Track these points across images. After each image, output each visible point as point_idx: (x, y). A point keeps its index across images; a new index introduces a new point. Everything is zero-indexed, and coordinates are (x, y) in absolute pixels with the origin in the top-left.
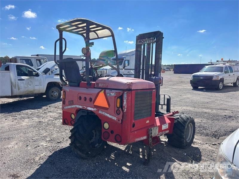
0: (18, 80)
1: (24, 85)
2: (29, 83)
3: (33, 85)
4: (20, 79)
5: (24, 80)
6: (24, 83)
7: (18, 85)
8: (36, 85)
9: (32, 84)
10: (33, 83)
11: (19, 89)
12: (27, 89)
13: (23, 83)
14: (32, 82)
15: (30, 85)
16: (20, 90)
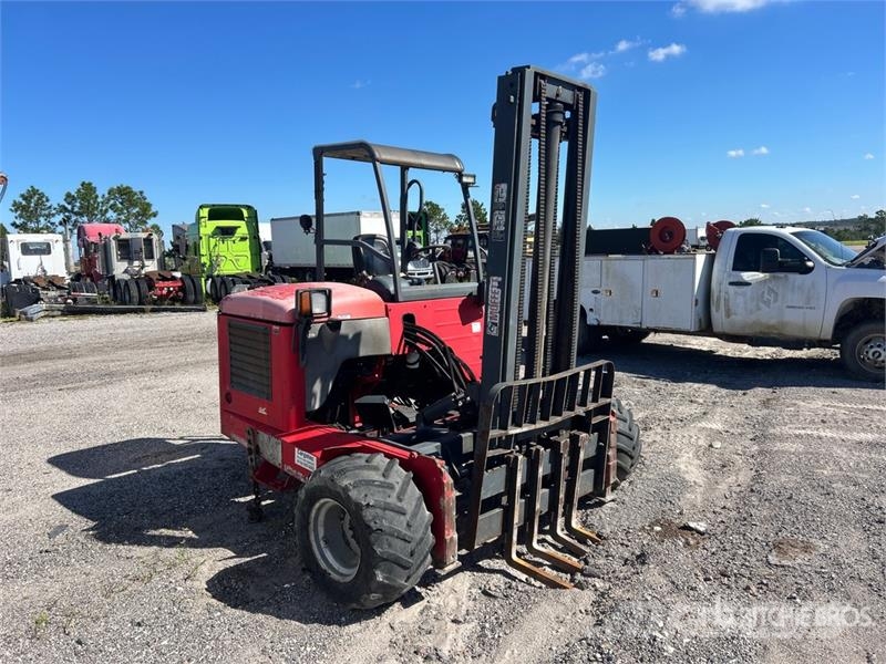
0: (731, 284)
1: (745, 303)
2: (766, 296)
3: (779, 303)
4: (735, 280)
5: (748, 284)
6: (749, 294)
7: (727, 301)
8: (789, 307)
9: (776, 301)
10: (780, 298)
11: (728, 314)
12: (753, 318)
13: (744, 295)
14: (776, 294)
15: (767, 303)
16: (733, 317)
